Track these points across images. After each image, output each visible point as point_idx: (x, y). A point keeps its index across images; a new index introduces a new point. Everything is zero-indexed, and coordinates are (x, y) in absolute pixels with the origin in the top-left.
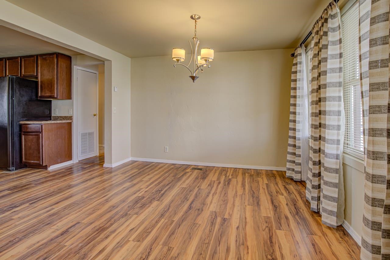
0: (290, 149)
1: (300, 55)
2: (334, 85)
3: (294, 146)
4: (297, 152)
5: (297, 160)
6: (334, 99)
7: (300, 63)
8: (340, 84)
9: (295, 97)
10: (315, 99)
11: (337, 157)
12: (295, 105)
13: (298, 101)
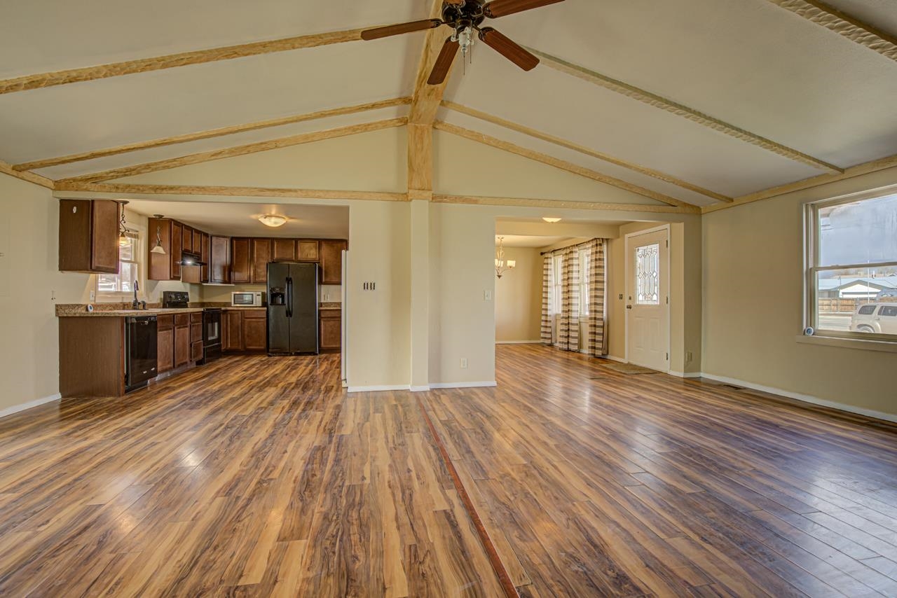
0: (543, 324)
1: (551, 258)
2: (576, 285)
3: (547, 315)
4: (549, 319)
5: (549, 324)
6: (575, 291)
7: (551, 270)
8: (578, 285)
9: (547, 287)
10: (566, 290)
11: (577, 318)
12: (547, 292)
13: (549, 290)
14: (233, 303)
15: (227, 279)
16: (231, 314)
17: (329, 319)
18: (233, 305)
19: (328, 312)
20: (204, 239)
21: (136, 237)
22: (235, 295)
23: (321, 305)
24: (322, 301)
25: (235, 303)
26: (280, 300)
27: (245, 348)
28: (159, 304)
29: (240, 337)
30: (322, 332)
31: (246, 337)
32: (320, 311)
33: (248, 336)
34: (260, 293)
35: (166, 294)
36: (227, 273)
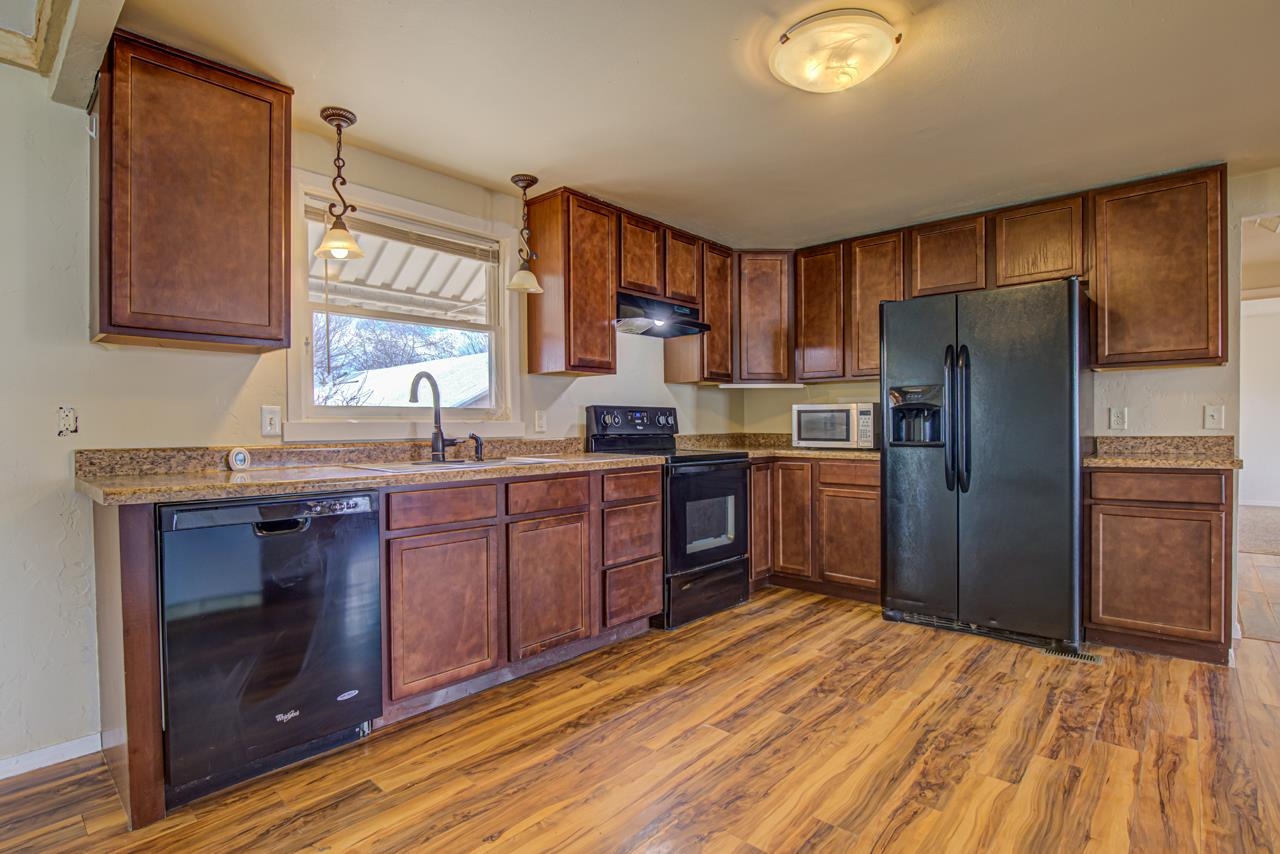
14: (795, 437)
15: (782, 369)
16: (785, 469)
17: (1134, 510)
18: (795, 442)
19: (1130, 481)
20: (712, 261)
21: (495, 257)
22: (800, 413)
23: (1092, 446)
24: (1097, 433)
25: (800, 438)
26: (924, 428)
27: (822, 575)
28: (570, 442)
29: (809, 540)
30: (1100, 561)
31: (824, 541)
32: (1087, 474)
33: (830, 540)
34: (869, 407)
35: (596, 413)
36: (783, 352)
